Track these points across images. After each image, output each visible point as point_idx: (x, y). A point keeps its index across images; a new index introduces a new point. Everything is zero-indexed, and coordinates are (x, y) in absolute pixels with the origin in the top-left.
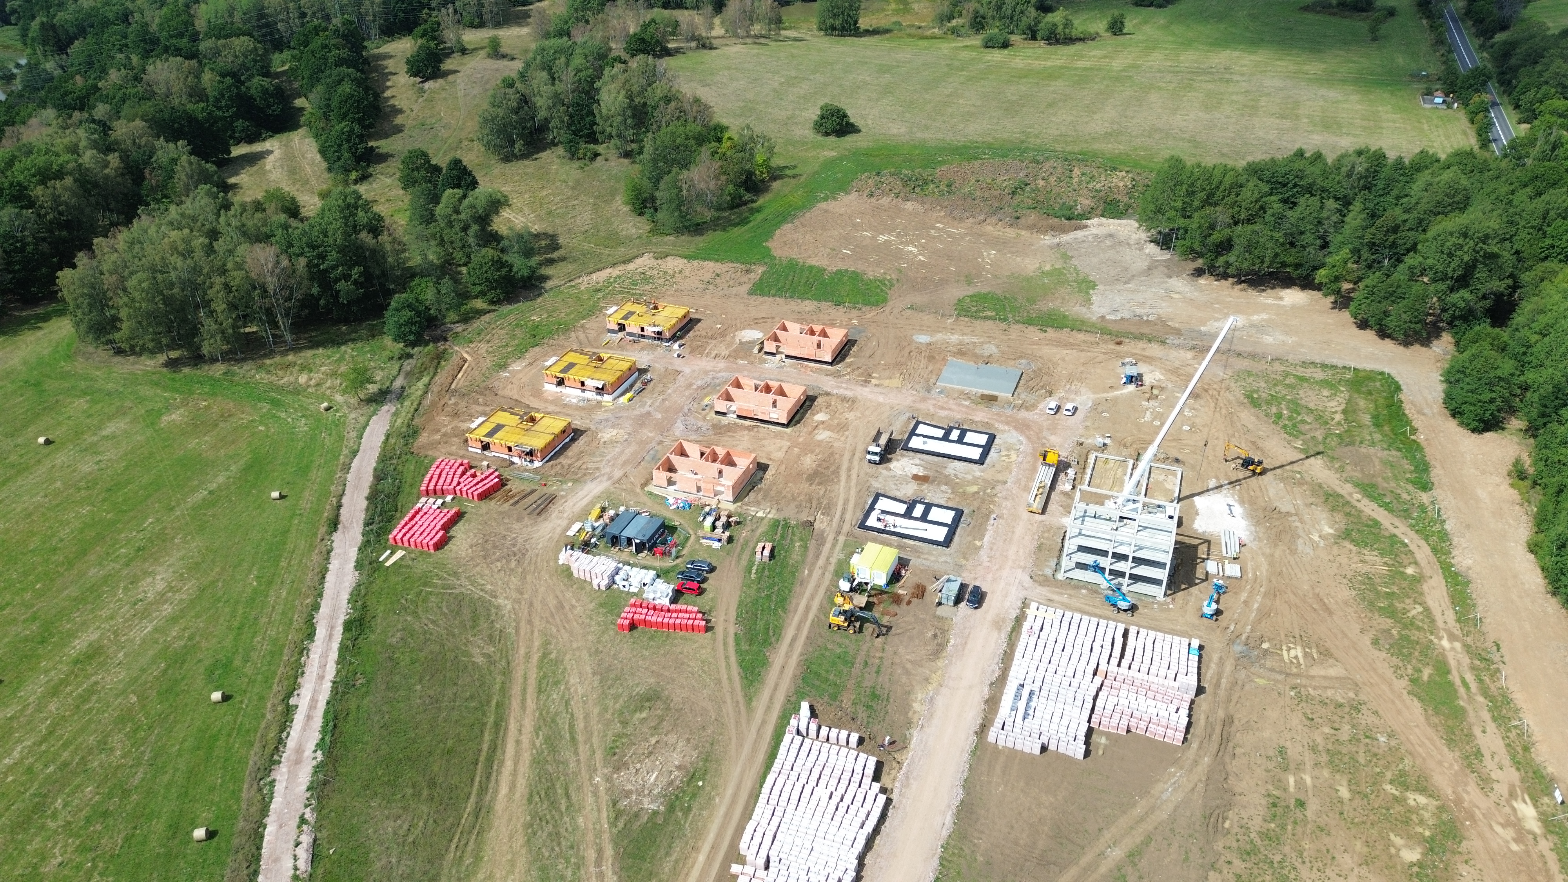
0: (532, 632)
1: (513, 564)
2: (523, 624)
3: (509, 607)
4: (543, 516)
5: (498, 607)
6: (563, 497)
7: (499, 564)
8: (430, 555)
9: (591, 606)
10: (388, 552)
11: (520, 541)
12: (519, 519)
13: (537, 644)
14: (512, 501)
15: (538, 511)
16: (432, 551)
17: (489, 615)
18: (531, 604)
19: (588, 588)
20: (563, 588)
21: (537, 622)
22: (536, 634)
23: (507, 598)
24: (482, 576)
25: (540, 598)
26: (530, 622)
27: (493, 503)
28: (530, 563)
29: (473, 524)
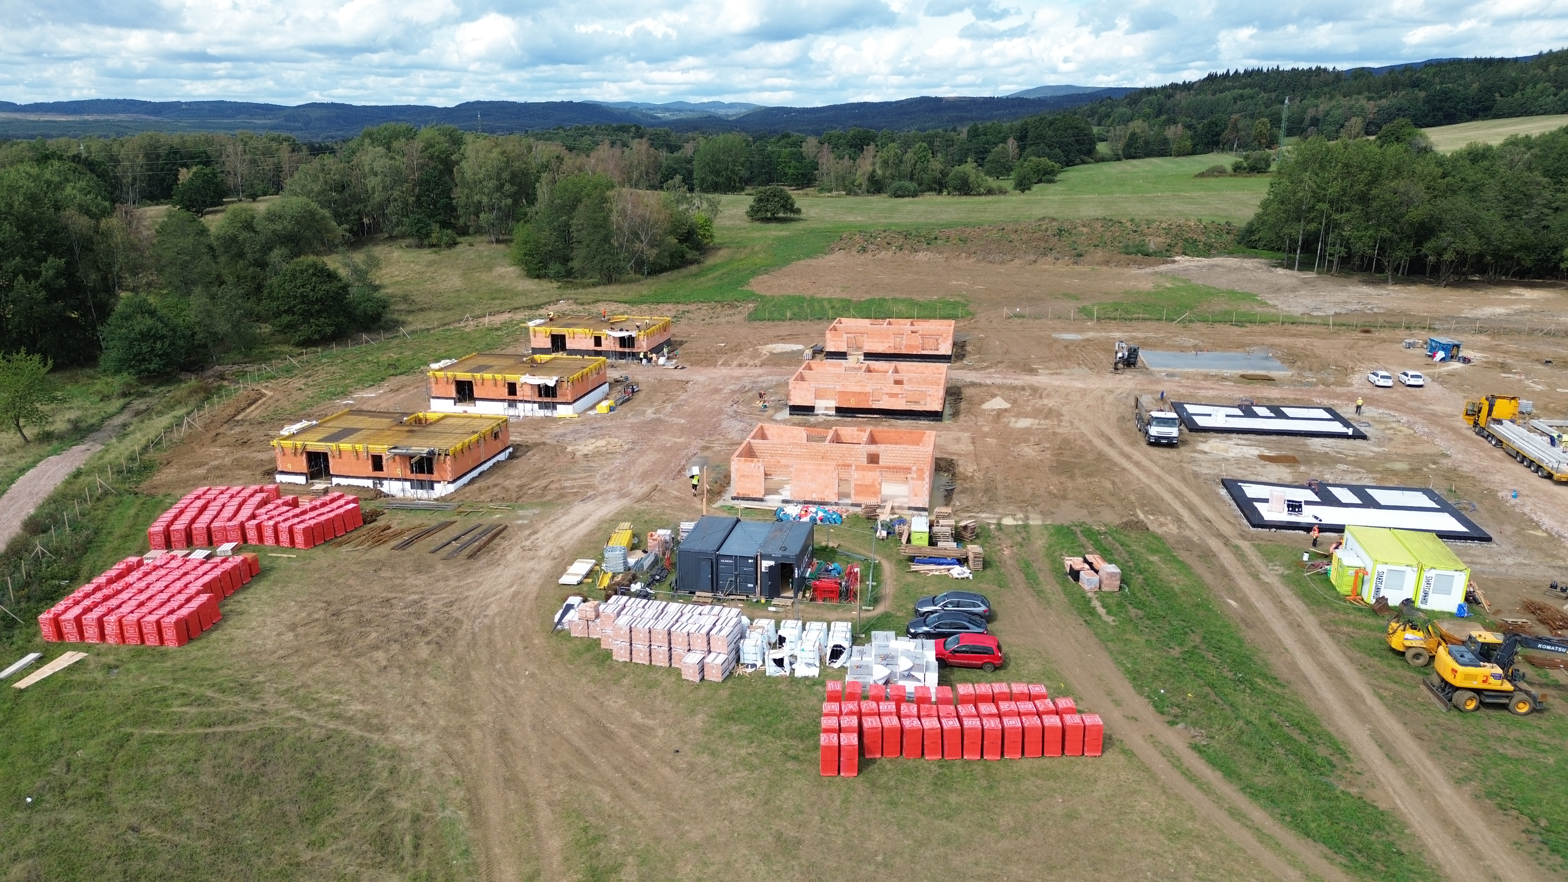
0: (529, 809)
1: (424, 651)
2: (490, 791)
3: (432, 748)
4: (483, 560)
5: (395, 755)
6: (521, 527)
7: (380, 655)
8: (164, 655)
9: (699, 721)
10: (32, 656)
11: (432, 605)
12: (419, 569)
13: (555, 843)
14: (393, 543)
15: (467, 551)
16: (171, 645)
17: (366, 777)
18: (503, 736)
19: (668, 682)
20: (592, 688)
21: (535, 779)
22: (544, 815)
23: (421, 727)
24: (331, 685)
25: (527, 719)
26: (511, 781)
27: (344, 549)
28: (473, 644)
29: (293, 587)
